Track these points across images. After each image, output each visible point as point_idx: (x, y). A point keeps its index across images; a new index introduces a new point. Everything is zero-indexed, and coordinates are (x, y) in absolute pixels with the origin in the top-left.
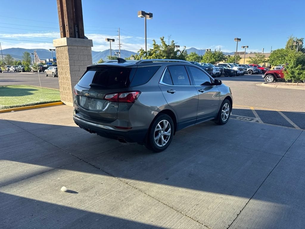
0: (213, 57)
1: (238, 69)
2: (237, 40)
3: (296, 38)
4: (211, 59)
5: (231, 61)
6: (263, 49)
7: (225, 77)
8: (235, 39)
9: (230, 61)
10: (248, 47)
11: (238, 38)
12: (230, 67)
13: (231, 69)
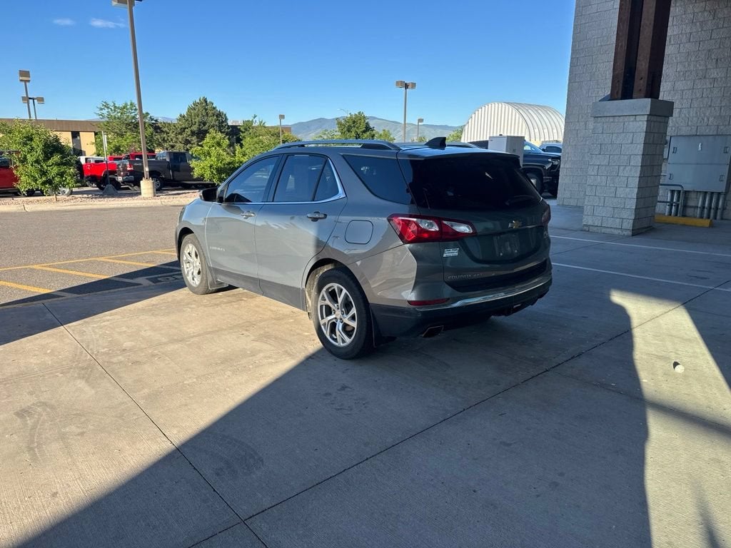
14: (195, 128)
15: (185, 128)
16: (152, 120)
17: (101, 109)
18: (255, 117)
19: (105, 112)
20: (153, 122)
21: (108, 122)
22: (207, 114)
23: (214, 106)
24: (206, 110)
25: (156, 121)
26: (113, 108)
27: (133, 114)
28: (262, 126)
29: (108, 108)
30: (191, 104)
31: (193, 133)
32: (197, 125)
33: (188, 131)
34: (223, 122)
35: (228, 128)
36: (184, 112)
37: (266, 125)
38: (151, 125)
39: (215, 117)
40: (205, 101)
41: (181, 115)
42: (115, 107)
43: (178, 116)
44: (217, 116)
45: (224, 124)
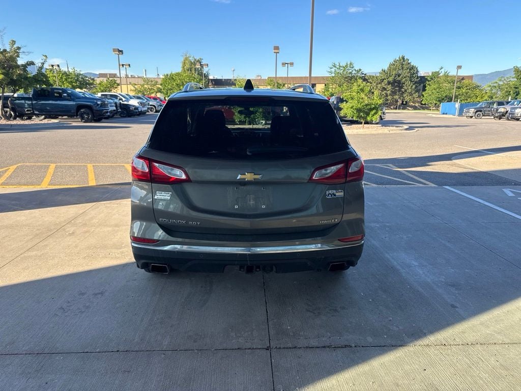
0: (66, 80)
1: (138, 103)
2: (118, 53)
3: (193, 57)
4: (64, 84)
5: (102, 89)
6: (145, 71)
7: (122, 117)
8: (114, 50)
9: (100, 89)
10: (129, 65)
11: (118, 49)
12: (124, 99)
13: (125, 103)
14: (391, 79)
15: (384, 79)
16: (363, 74)
17: (331, 68)
18: (441, 68)
19: (333, 70)
20: (363, 75)
21: (333, 77)
22: (403, 68)
23: (409, 61)
24: (403, 65)
25: (365, 75)
26: (338, 67)
27: (351, 71)
28: (446, 75)
29: (335, 67)
30: (392, 61)
31: (389, 83)
32: (393, 77)
33: (386, 81)
34: (414, 74)
35: (417, 79)
36: (386, 68)
37: (450, 74)
38: (361, 78)
39: (408, 70)
40: (403, 58)
41: (382, 70)
42: (340, 66)
43: (380, 70)
44: (410, 70)
45: (414, 76)
